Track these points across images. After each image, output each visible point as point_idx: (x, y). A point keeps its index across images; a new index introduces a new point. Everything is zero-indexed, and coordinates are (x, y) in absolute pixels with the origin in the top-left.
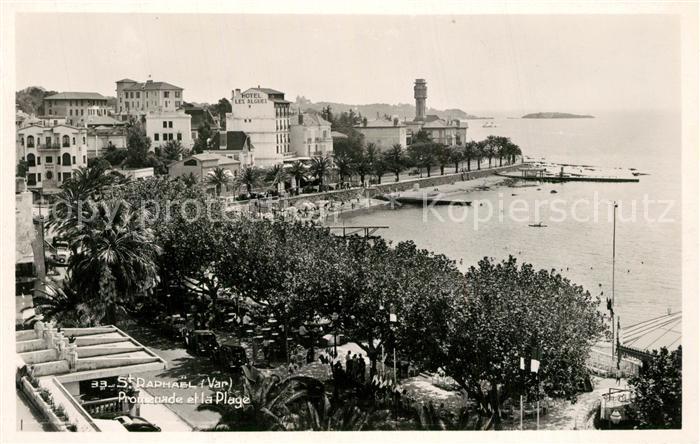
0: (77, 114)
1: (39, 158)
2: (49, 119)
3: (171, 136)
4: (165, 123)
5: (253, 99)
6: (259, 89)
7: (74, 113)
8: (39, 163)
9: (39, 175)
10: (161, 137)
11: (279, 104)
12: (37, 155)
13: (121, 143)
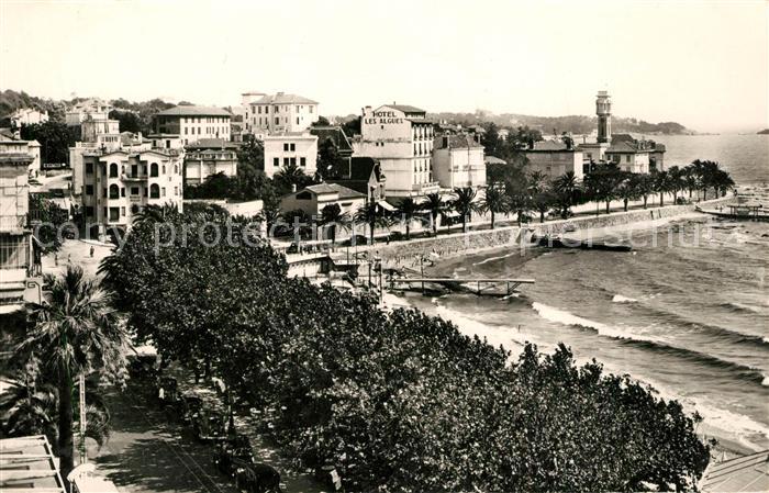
0: (193, 133)
1: (123, 190)
2: (160, 138)
3: (293, 160)
4: (286, 146)
5: (387, 118)
6: (394, 107)
7: (190, 131)
8: (123, 195)
9: (124, 208)
10: (281, 163)
11: (418, 124)
12: (121, 186)
13: (230, 170)
